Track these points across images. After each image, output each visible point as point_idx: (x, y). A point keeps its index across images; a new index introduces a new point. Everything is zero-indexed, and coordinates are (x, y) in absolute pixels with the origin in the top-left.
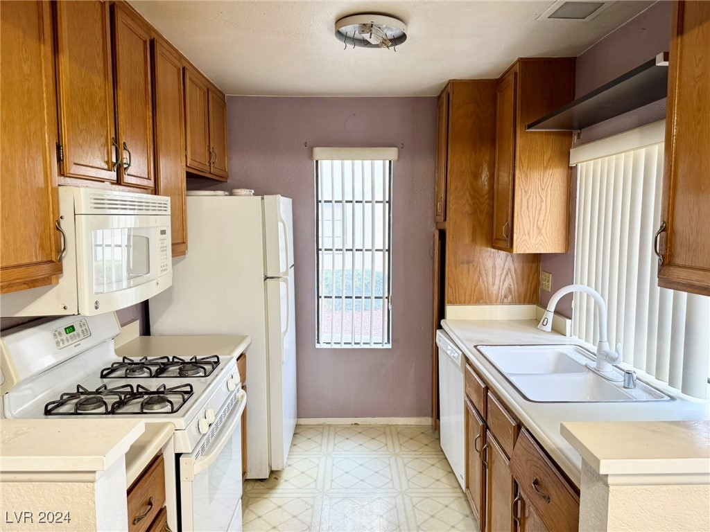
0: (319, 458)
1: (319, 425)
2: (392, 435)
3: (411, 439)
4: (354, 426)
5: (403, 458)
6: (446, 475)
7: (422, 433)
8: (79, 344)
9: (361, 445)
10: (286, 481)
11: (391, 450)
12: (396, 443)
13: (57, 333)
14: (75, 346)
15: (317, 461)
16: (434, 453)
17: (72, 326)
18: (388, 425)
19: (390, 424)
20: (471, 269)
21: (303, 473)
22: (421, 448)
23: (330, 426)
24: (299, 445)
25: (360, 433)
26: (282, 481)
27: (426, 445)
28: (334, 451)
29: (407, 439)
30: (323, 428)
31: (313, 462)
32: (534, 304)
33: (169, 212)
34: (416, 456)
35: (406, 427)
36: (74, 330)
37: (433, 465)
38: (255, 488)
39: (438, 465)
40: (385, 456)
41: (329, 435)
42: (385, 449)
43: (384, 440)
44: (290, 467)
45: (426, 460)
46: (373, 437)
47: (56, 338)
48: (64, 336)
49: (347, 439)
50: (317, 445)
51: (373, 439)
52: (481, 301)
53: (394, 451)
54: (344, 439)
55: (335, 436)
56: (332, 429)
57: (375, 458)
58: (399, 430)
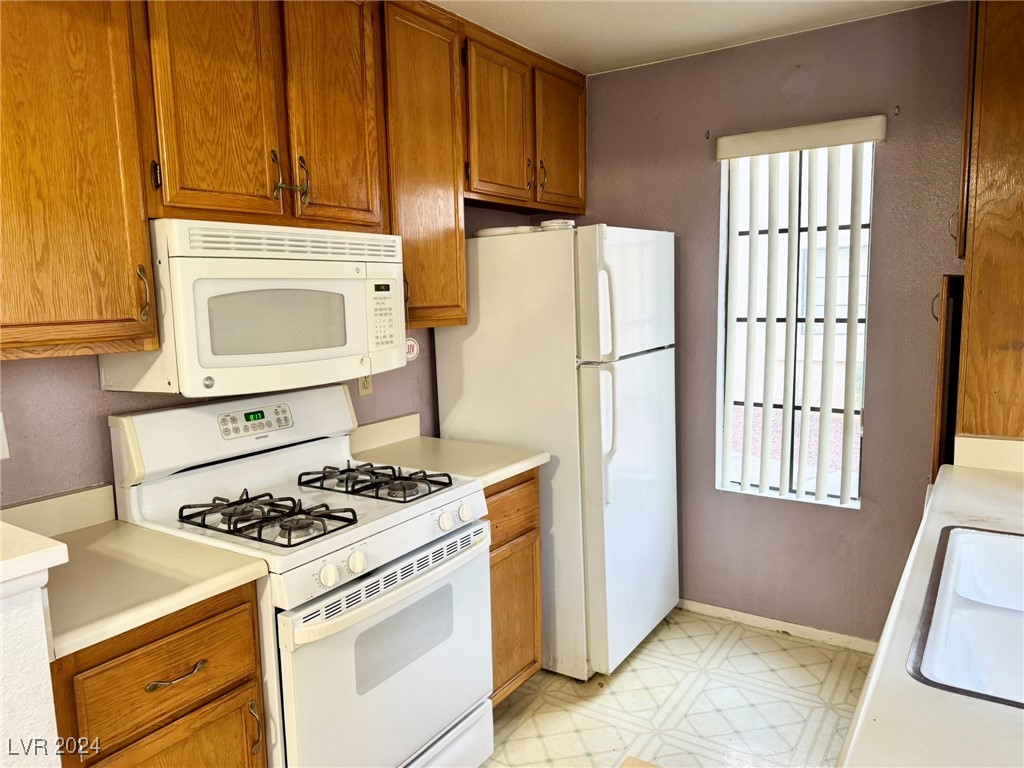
0: (687, 673)
1: (720, 619)
4: (781, 635)
8: (267, 436)
9: (773, 670)
10: (613, 693)
11: (826, 695)
12: (845, 685)
13: (228, 419)
14: (257, 438)
15: (679, 678)
17: (262, 412)
18: (847, 649)
19: (851, 647)
21: (646, 688)
23: (738, 624)
24: (668, 643)
25: (784, 650)
26: (607, 691)
28: (719, 667)
30: (724, 626)
31: (672, 676)
33: (399, 258)
36: (263, 417)
38: (563, 690)
40: (807, 703)
41: (726, 639)
42: (816, 690)
43: (821, 674)
44: (633, 674)
46: (804, 663)
47: (225, 425)
48: (242, 423)
49: (755, 654)
50: (698, 650)
51: (803, 666)
54: (749, 652)
55: (736, 643)
56: (739, 630)
57: (786, 701)
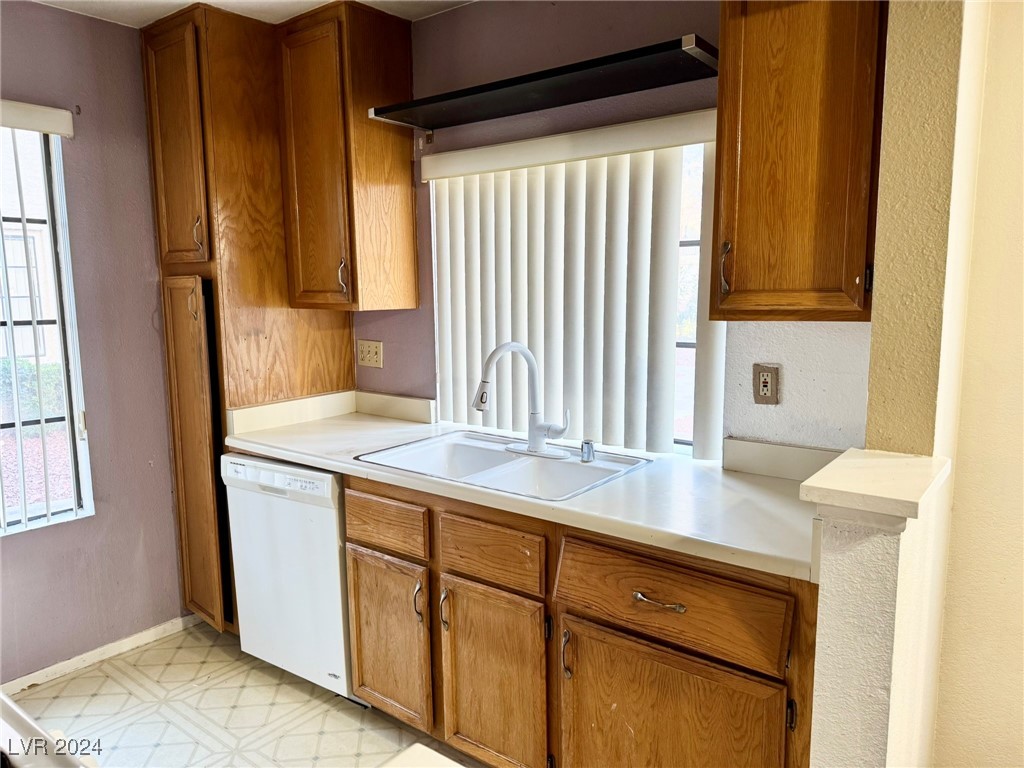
2: (124, 673)
3: (168, 664)
4: (28, 692)
5: (183, 701)
6: (277, 691)
7: (179, 648)
9: (78, 716)
11: (148, 698)
12: (149, 684)
16: (228, 668)
18: (102, 661)
19: (105, 658)
20: (262, 343)
22: (198, 672)
25: (56, 697)
27: (203, 662)
29: (161, 668)
32: (350, 390)
34: (204, 687)
35: (142, 650)
37: (243, 687)
39: (250, 682)
40: (147, 712)
42: (133, 701)
43: (118, 689)
45: (224, 685)
46: (91, 693)
51: (94, 695)
52: (281, 396)
53: (155, 696)
57: (131, 724)
58: (131, 660)
